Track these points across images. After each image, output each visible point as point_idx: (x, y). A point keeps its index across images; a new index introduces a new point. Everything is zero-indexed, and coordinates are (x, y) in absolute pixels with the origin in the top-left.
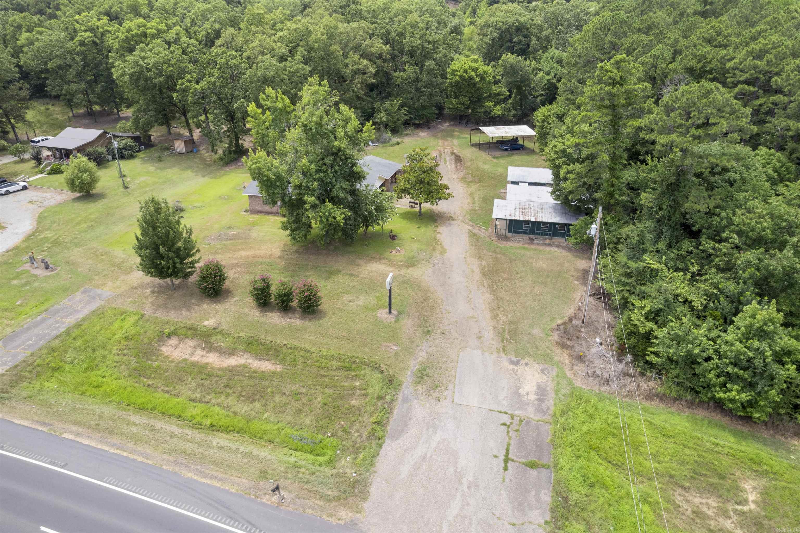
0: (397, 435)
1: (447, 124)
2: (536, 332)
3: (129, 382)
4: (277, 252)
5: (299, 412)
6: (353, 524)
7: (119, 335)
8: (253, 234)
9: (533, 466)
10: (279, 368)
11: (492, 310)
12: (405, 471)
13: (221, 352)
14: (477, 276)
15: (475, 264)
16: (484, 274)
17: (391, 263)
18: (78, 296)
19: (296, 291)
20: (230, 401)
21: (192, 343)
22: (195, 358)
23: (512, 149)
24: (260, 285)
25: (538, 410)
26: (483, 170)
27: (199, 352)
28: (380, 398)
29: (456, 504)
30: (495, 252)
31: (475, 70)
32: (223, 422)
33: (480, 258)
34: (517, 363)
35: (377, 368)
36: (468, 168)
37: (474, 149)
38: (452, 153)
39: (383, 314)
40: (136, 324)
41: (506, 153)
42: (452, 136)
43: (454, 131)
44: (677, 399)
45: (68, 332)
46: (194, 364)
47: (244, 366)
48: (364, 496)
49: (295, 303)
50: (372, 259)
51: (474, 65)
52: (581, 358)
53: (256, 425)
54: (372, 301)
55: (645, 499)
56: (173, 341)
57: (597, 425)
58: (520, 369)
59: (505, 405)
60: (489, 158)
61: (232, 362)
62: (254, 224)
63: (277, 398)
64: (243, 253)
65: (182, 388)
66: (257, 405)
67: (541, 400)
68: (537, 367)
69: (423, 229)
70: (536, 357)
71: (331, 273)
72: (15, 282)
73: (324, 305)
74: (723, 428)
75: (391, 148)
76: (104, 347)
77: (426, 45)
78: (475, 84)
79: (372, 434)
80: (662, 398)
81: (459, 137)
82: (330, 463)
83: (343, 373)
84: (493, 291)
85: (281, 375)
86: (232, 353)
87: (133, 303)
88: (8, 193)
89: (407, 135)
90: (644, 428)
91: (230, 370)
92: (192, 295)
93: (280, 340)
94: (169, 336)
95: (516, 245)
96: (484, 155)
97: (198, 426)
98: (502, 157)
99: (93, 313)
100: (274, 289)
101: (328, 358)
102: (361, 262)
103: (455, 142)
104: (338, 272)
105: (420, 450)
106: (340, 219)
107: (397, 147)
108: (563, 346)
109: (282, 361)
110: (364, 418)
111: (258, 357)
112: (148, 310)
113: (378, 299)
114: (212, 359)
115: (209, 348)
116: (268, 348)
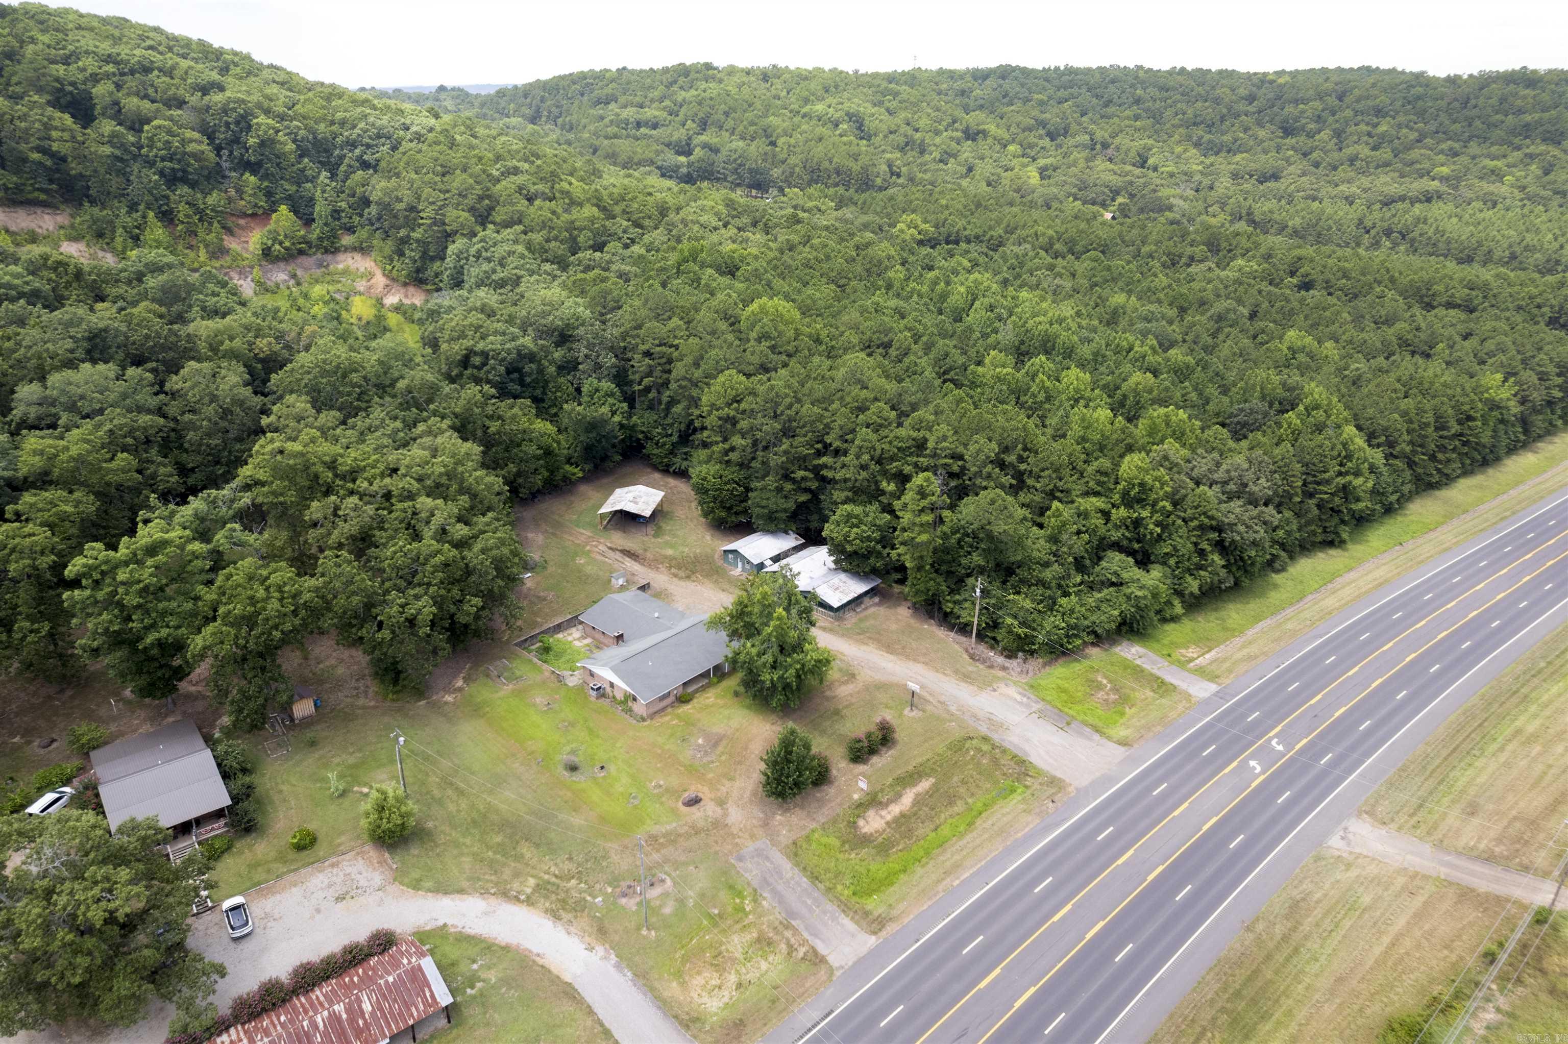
0: (1026, 754)
3: (896, 857)
5: (978, 786)
7: (835, 849)
8: (715, 730)
10: (932, 780)
11: (936, 672)
12: (1052, 761)
13: (893, 801)
14: (889, 656)
18: (745, 865)
20: (947, 813)
21: (872, 813)
22: (888, 817)
25: (1035, 702)
26: (674, 558)
27: (884, 813)
28: (993, 748)
29: (1079, 755)
34: (994, 690)
35: (968, 739)
36: (657, 561)
37: (617, 533)
38: (611, 549)
39: (909, 713)
40: (825, 835)
45: (811, 877)
46: (894, 819)
48: (1061, 780)
56: (862, 822)
59: (1026, 711)
60: (652, 540)
61: (907, 800)
63: (960, 791)
65: (920, 832)
66: (959, 802)
67: (1028, 698)
72: (667, 911)
75: (549, 572)
79: (1019, 764)
82: (1026, 788)
83: (960, 754)
85: (940, 782)
87: (790, 831)
91: (915, 804)
93: (907, 768)
94: (855, 822)
96: (640, 537)
99: (789, 857)
101: (942, 753)
103: (584, 531)
105: (1041, 751)
109: (928, 775)
110: (1002, 762)
111: (914, 784)
112: (811, 824)
113: (889, 708)
114: (895, 809)
115: (884, 805)
116: (911, 776)
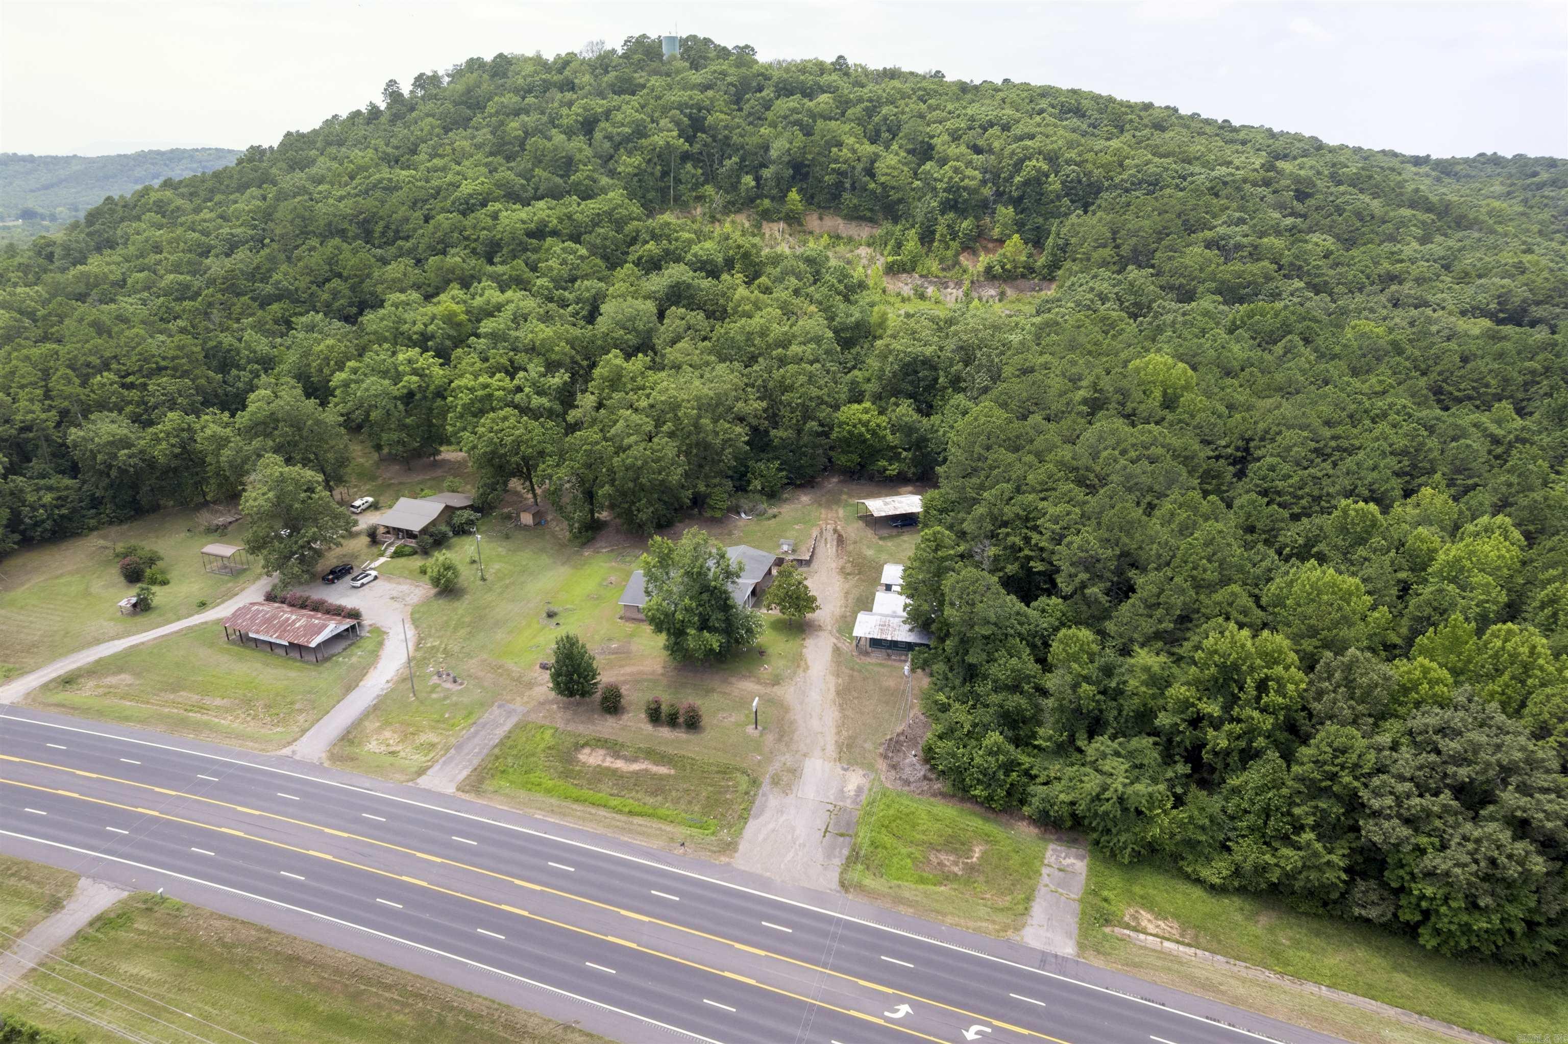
0: (757, 817)
1: (835, 480)
2: (868, 746)
3: (561, 782)
4: (660, 670)
5: (690, 803)
6: (728, 864)
7: (542, 746)
8: (634, 648)
9: (842, 835)
10: (673, 772)
11: (838, 727)
12: (761, 837)
13: (626, 759)
14: (832, 694)
15: (832, 682)
16: (838, 693)
17: (759, 682)
18: (496, 710)
19: (682, 712)
20: (639, 796)
21: (602, 752)
22: (607, 764)
23: (903, 526)
24: (653, 706)
25: (855, 802)
26: (865, 558)
27: (609, 759)
28: (747, 793)
29: (791, 854)
30: (852, 669)
31: (866, 424)
32: (637, 809)
33: (838, 676)
34: (845, 770)
35: (744, 772)
36: (849, 554)
37: (861, 524)
38: (835, 531)
39: (750, 729)
40: (553, 735)
41: (894, 532)
42: (838, 502)
43: (841, 492)
44: (954, 796)
45: (501, 743)
46: (608, 769)
47: (646, 770)
48: (735, 850)
49: (681, 720)
50: (744, 677)
51: (865, 417)
52: (894, 767)
53: (662, 811)
54: (743, 718)
55: (909, 856)
56: (587, 750)
57: (891, 812)
58: (848, 774)
59: (832, 799)
60: (875, 539)
61: (635, 767)
62: (632, 635)
63: (674, 793)
64: (628, 670)
65: (603, 787)
66: (660, 798)
67: (857, 796)
68: (861, 772)
69: (790, 644)
70: (862, 765)
71: (709, 691)
72: (434, 696)
73: (705, 721)
74: (974, 813)
75: (767, 523)
76: (533, 755)
77: (808, 403)
78: (865, 441)
79: (740, 817)
80: (943, 795)
81: (847, 505)
82: (713, 834)
83: (720, 776)
84: (842, 708)
85: (675, 777)
86: (635, 760)
87: (545, 717)
88: (363, 585)
89: (786, 500)
90: (924, 816)
91: (636, 773)
92: (593, 710)
93: (671, 751)
94: (583, 746)
95: (873, 661)
96: (870, 533)
97: (620, 812)
98: (891, 537)
99: (516, 726)
100: (664, 708)
101: (711, 764)
102: (733, 680)
103: (841, 512)
104: (713, 690)
105: (771, 826)
106: (716, 646)
107: (773, 521)
108: (886, 757)
109: (675, 767)
110: (735, 807)
111: (656, 763)
112: (560, 724)
113: (747, 716)
114: (620, 764)
115: (617, 755)
116: (663, 757)
